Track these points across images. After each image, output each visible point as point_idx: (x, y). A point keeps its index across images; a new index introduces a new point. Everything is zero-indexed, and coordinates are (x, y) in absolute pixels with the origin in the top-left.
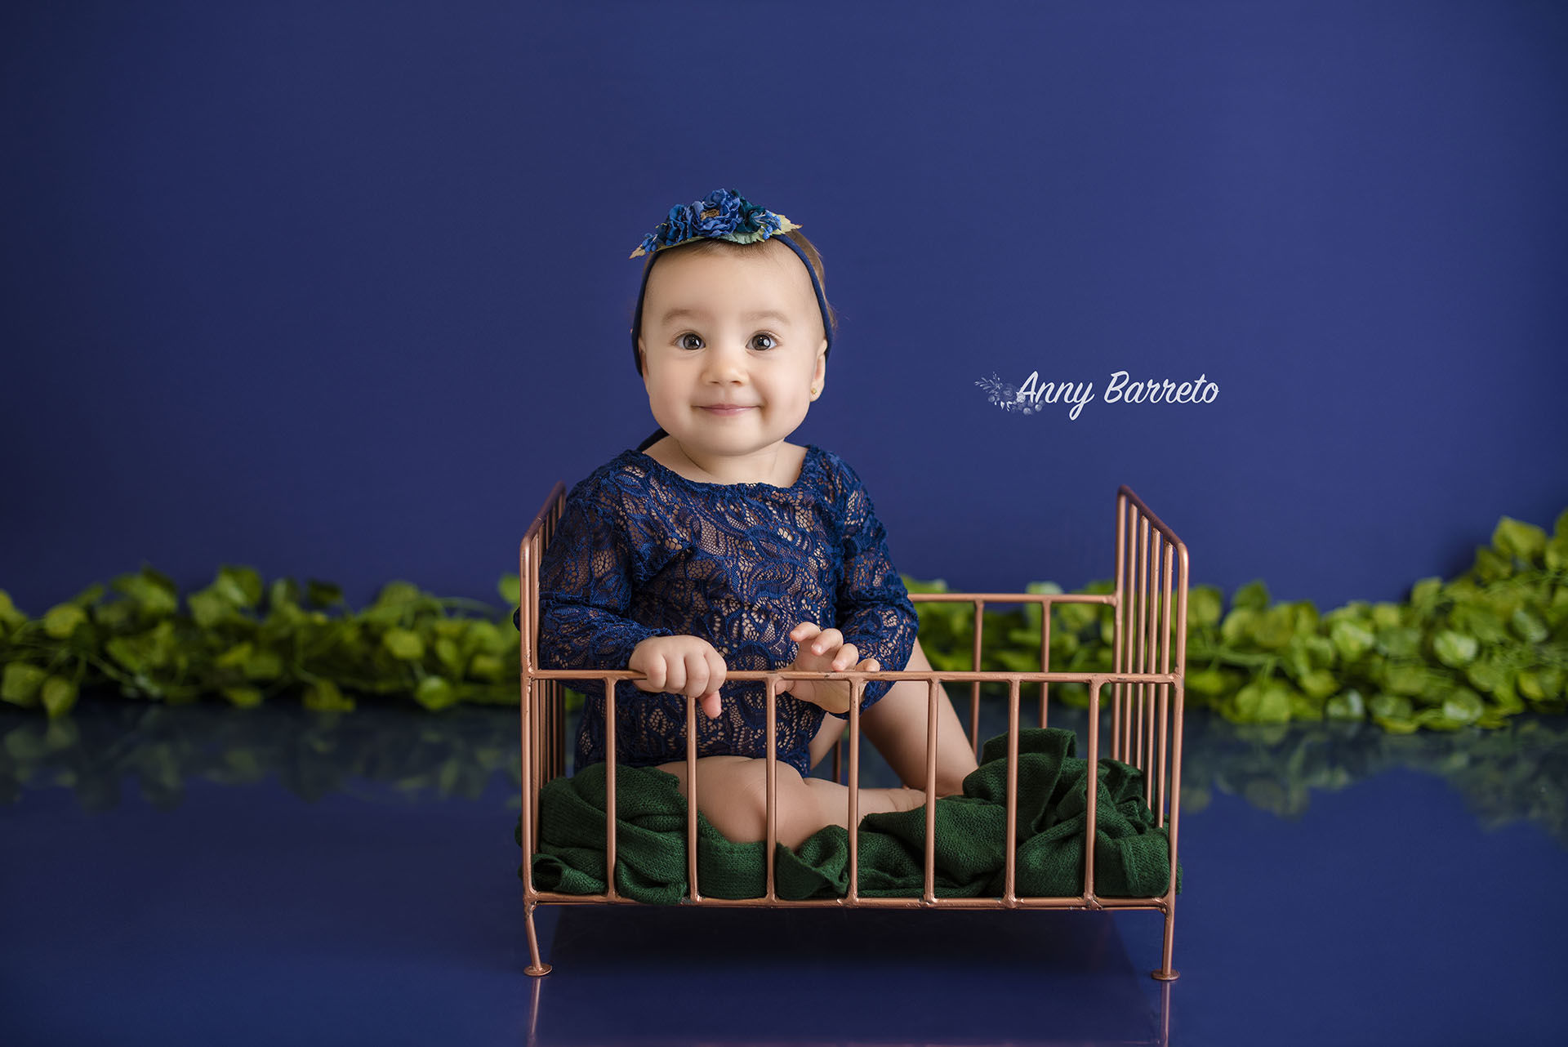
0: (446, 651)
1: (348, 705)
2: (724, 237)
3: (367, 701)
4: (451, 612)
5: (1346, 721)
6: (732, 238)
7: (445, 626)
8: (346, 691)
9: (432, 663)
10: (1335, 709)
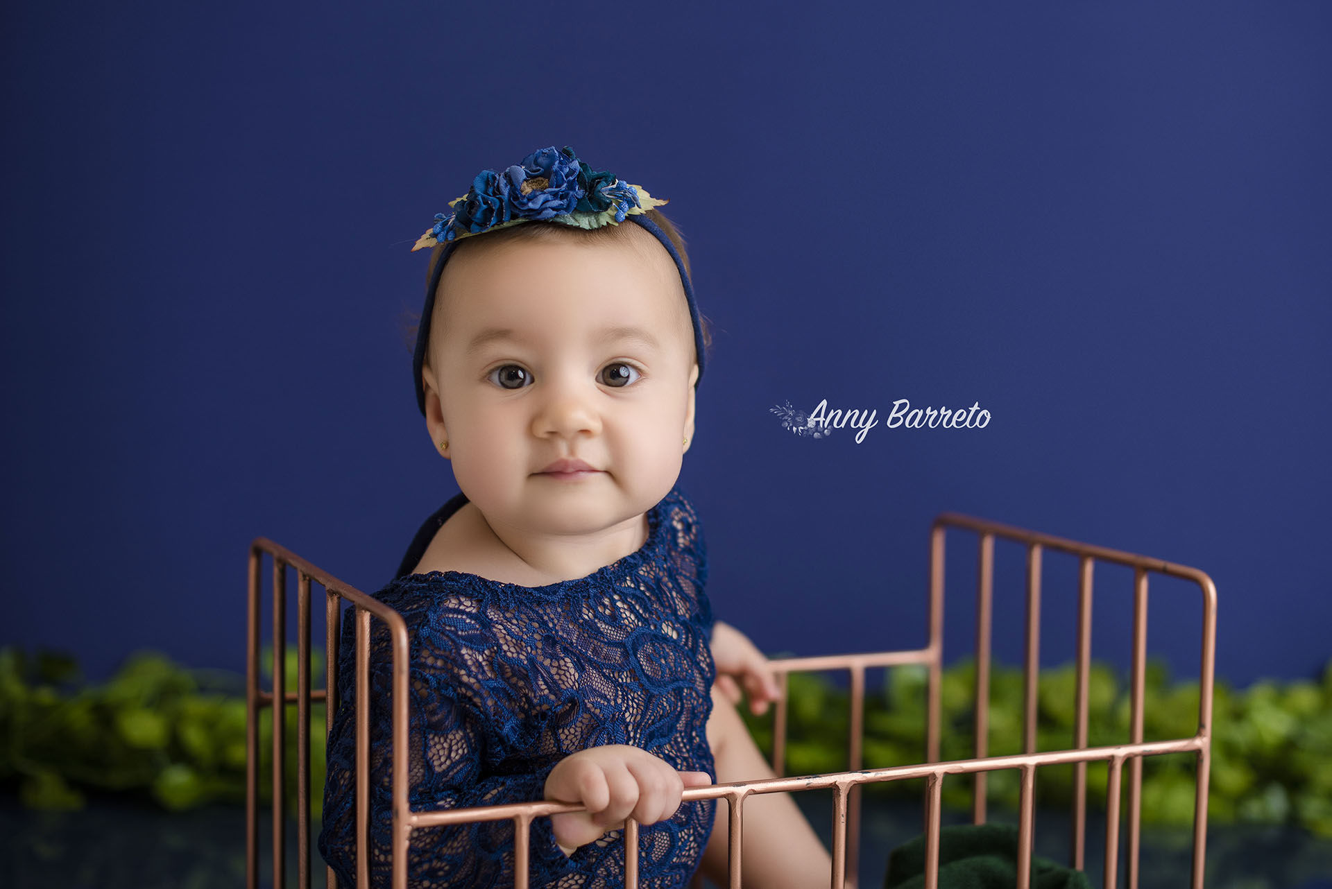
0: (195, 738)
1: (73, 801)
2: (558, 220)
3: (96, 796)
4: (203, 690)
5: (1264, 824)
6: (570, 221)
7: (196, 707)
8: (73, 784)
9: (177, 751)
10: (1254, 809)
